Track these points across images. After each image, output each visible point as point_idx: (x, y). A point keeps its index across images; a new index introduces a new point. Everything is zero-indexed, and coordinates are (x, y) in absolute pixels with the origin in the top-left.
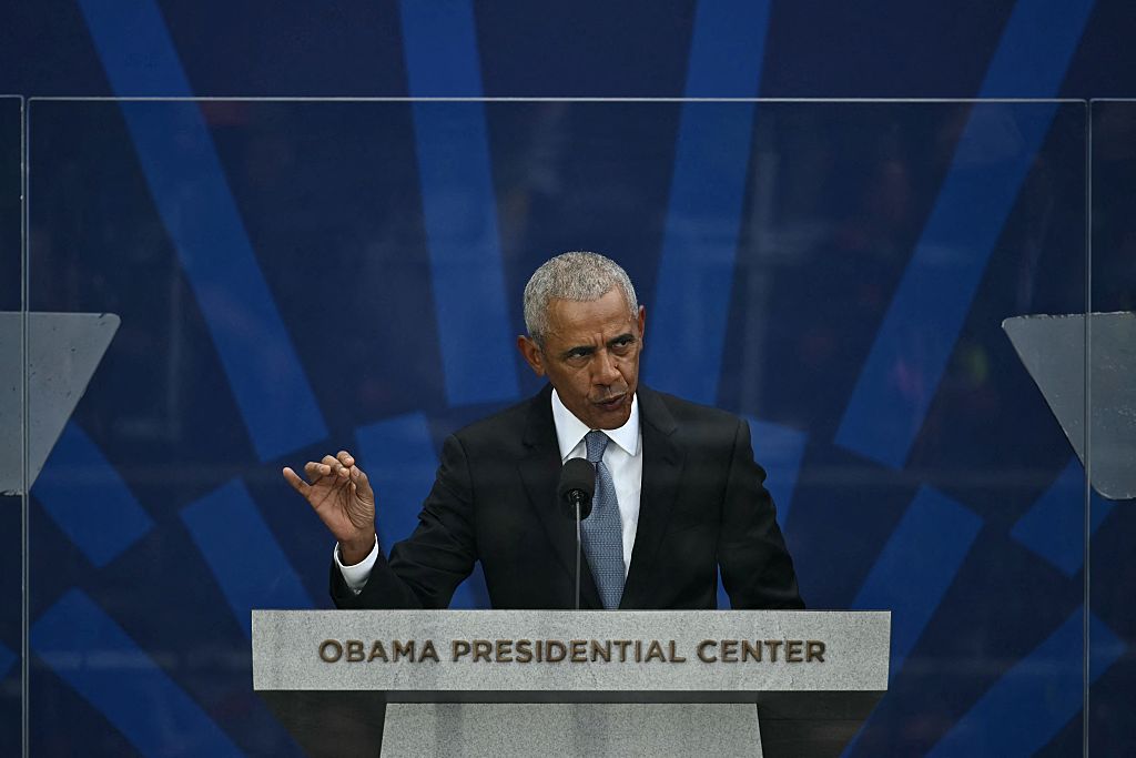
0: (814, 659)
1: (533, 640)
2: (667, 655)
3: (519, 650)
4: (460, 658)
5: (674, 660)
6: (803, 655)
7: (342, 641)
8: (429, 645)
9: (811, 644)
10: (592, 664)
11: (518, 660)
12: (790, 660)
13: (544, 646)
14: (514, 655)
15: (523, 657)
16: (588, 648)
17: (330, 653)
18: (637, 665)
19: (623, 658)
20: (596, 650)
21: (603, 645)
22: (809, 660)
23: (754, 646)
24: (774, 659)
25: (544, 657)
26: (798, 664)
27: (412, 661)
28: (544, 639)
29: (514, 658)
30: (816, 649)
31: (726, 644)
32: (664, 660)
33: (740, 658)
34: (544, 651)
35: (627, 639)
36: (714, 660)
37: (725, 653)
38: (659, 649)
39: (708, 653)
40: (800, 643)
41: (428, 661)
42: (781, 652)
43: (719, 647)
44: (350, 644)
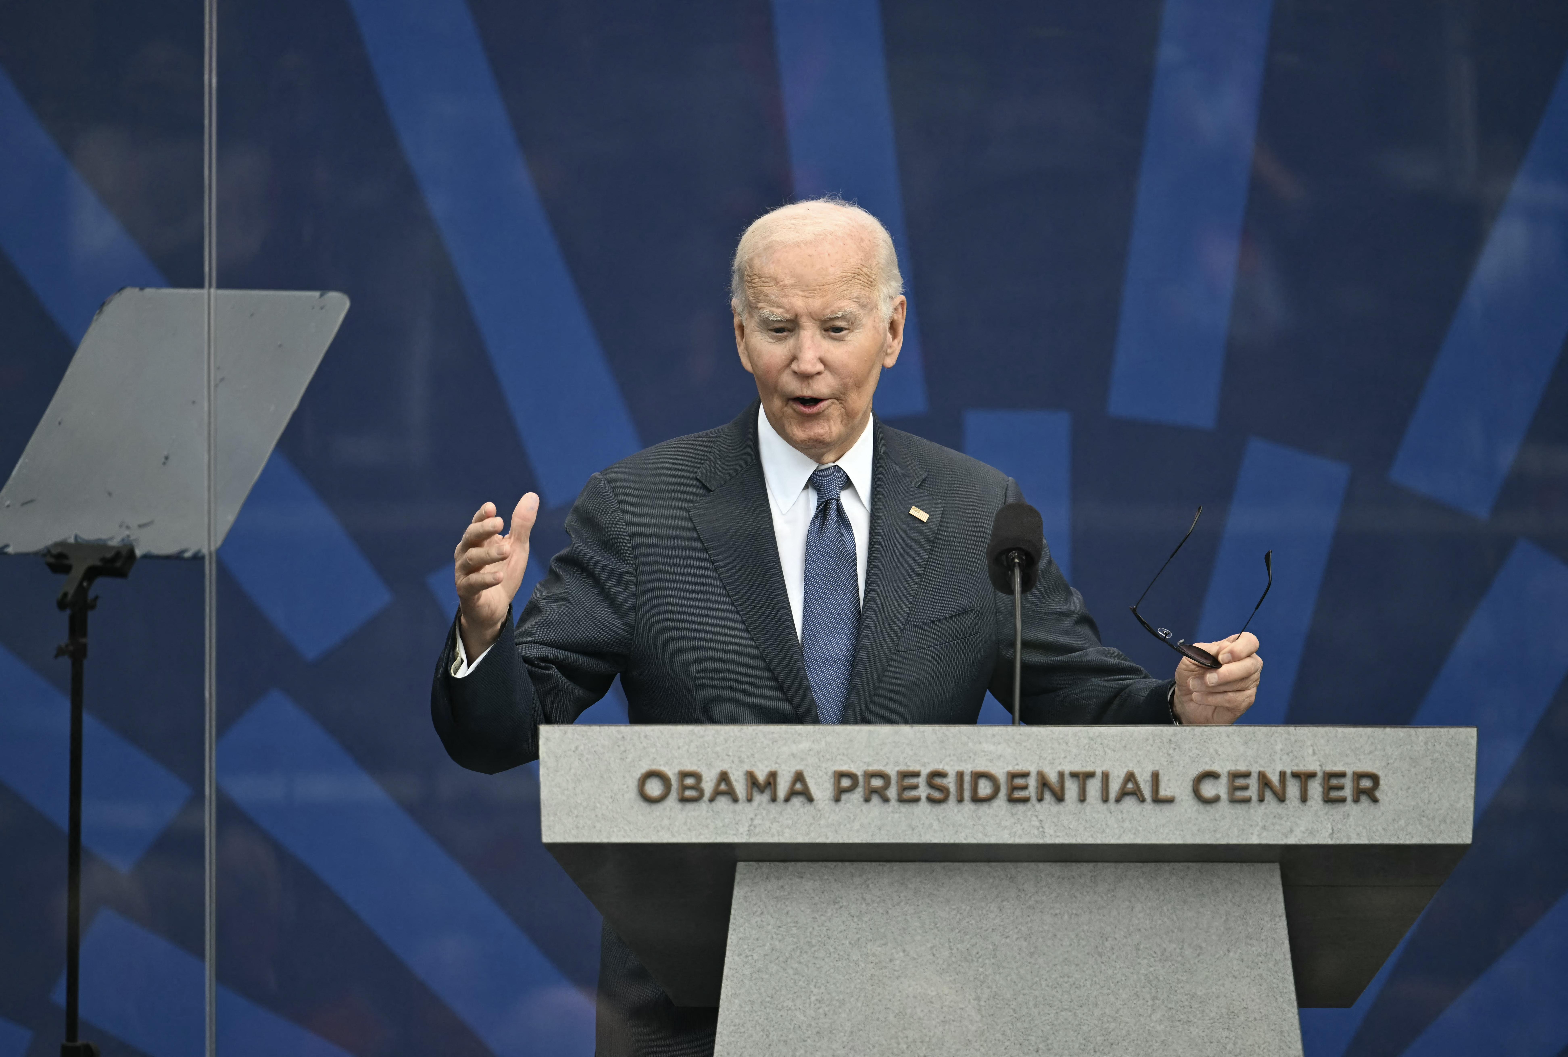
0: (1364, 798)
1: (951, 769)
2: (1147, 792)
3: (931, 785)
4: (844, 797)
5: (1157, 800)
6: (1348, 792)
7: (671, 773)
8: (799, 777)
9: (1359, 776)
10: (1038, 806)
11: (931, 800)
12: (1328, 800)
13: (967, 779)
14: (923, 791)
15: (937, 795)
16: (1032, 782)
17: (654, 788)
18: (1104, 807)
19: (1082, 798)
20: (1044, 783)
21: (1053, 778)
22: (1356, 800)
23: (1275, 779)
24: (1304, 799)
25: (967, 794)
26: (1341, 805)
27: (774, 799)
28: (968, 768)
29: (923, 796)
30: (1366, 783)
31: (1235, 775)
32: (1143, 800)
33: (1255, 798)
34: (967, 786)
35: (1089, 769)
36: (1216, 799)
37: (1233, 789)
38: (1136, 783)
39: (1208, 789)
40: (1343, 775)
41: (797, 801)
42: (1315, 788)
43: (1224, 780)
44: (684, 775)
